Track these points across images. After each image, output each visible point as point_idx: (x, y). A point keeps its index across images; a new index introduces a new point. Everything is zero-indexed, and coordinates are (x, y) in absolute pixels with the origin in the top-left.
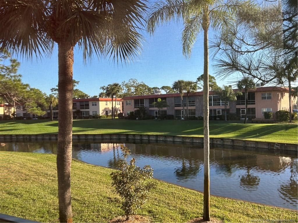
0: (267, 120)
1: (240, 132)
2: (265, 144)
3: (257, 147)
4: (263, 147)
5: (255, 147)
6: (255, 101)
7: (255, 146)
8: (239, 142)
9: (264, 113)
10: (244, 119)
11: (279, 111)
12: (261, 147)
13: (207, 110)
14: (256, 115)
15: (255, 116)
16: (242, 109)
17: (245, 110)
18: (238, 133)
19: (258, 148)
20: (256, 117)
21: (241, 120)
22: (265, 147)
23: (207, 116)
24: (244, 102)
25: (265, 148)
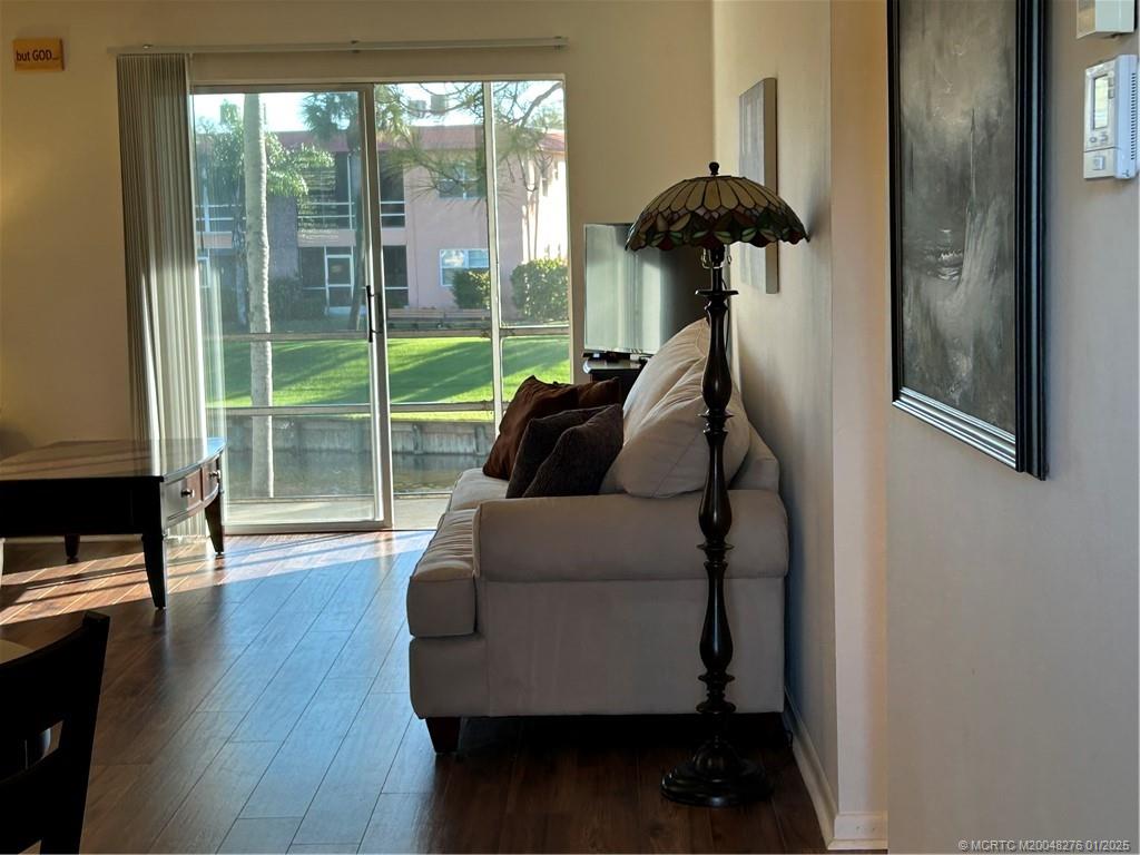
0: (467, 313)
1: (328, 380)
2: (458, 435)
3: (419, 451)
4: (453, 450)
5: (410, 453)
6: (400, 208)
7: (410, 447)
8: (333, 431)
9: (451, 276)
10: (347, 310)
11: (531, 264)
12: (441, 450)
13: (263, 246)
14: (411, 288)
15: (406, 291)
16: (331, 250)
17: (351, 257)
18: (319, 387)
19: (427, 454)
20: (411, 297)
21: (330, 317)
22: (461, 450)
23: (263, 267)
24: (344, 210)
25: (458, 454)
